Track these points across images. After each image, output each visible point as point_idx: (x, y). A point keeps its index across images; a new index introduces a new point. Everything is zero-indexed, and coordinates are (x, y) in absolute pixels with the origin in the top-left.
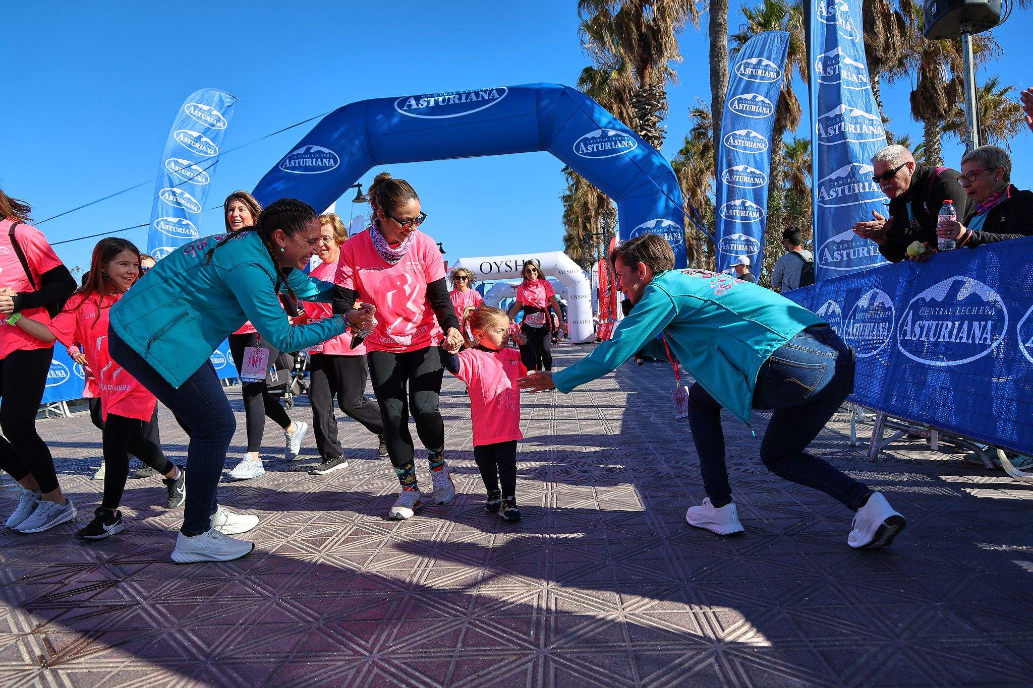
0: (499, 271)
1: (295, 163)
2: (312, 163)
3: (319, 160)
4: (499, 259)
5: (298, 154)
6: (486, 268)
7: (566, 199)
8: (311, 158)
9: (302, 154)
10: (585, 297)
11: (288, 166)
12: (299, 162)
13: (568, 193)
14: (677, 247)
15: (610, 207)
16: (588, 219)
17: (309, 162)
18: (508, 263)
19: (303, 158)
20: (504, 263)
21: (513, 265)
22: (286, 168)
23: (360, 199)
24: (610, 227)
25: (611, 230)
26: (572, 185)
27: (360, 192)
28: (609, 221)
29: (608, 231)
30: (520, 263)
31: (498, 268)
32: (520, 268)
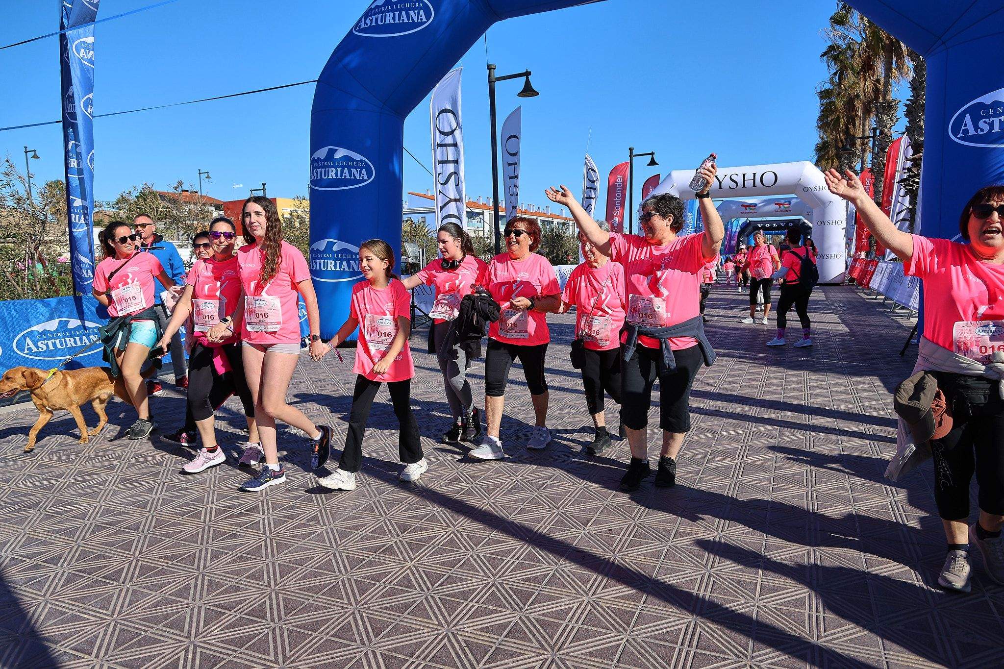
0: (720, 187)
1: (371, 20)
2: (394, 19)
3: (404, 12)
5: (377, 7)
7: (825, 94)
8: (393, 11)
9: (381, 6)
10: (837, 222)
11: (363, 26)
12: (377, 19)
13: (828, 86)
15: (889, 97)
16: (851, 120)
17: (389, 18)
18: (734, 177)
19: (382, 12)
20: (728, 178)
21: (739, 180)
22: (361, 31)
23: (528, 91)
24: (885, 126)
25: (886, 130)
26: (835, 74)
27: (528, 83)
28: (885, 117)
29: (881, 132)
30: (749, 176)
31: (720, 183)
32: (749, 184)
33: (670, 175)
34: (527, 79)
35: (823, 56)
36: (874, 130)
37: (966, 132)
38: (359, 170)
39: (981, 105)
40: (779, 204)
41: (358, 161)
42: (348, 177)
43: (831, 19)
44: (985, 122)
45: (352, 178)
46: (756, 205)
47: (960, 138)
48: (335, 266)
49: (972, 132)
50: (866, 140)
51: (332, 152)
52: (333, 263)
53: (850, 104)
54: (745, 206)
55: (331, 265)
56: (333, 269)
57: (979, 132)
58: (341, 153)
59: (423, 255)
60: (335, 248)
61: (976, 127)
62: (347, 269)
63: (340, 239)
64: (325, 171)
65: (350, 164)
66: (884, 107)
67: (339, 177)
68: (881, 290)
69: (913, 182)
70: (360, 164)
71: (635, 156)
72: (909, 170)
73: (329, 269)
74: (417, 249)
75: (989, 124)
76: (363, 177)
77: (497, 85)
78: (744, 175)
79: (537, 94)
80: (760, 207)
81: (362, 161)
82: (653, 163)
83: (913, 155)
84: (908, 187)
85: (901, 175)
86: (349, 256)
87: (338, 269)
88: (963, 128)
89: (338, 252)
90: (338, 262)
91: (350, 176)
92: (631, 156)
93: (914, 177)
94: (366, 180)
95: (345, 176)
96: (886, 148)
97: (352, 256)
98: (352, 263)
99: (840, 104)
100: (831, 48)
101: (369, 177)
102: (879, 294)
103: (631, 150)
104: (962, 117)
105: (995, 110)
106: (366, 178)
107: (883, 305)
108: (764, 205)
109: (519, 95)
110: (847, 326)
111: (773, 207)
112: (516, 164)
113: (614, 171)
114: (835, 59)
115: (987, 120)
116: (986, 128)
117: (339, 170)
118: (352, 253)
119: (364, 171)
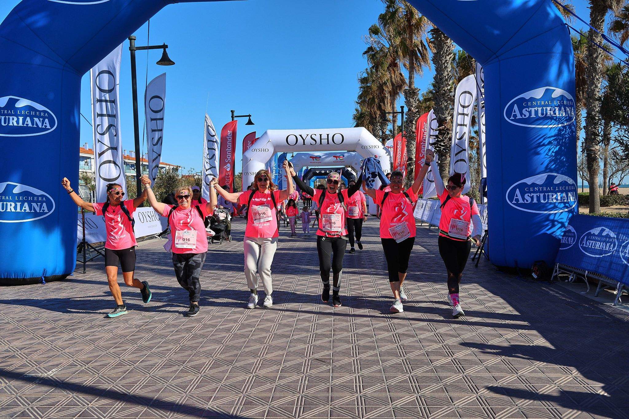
0: (304, 144)
4: (304, 132)
6: (292, 140)
7: (364, 81)
13: (365, 75)
14: (570, 126)
15: (413, 86)
16: (382, 99)
18: (313, 137)
20: (309, 136)
21: (317, 138)
23: (165, 60)
24: (412, 106)
25: (413, 109)
26: (373, 67)
27: (165, 54)
28: (411, 100)
29: (410, 110)
30: (324, 136)
31: (304, 141)
32: (324, 142)
33: (266, 133)
34: (165, 51)
35: (364, 53)
36: (402, 107)
37: (515, 116)
38: (41, 119)
39: (523, 99)
40: (336, 157)
41: (40, 112)
42: (30, 125)
43: (369, 29)
44: (526, 110)
45: (35, 126)
46: (320, 157)
47: (512, 120)
48: (15, 208)
49: (519, 116)
50: (395, 114)
51: (12, 103)
52: (13, 204)
53: (381, 88)
54: (313, 157)
55: (10, 207)
56: (13, 210)
57: (523, 117)
58: (23, 103)
59: (94, 197)
60: (16, 191)
61: (521, 114)
62: (28, 210)
63: (22, 182)
64: (5, 119)
65: (33, 113)
66: (410, 93)
67: (21, 124)
68: (425, 218)
69: (440, 145)
70: (42, 114)
71: (236, 117)
72: (437, 136)
73: (9, 210)
74: (88, 191)
75: (528, 111)
76: (46, 126)
77: (137, 53)
78: (321, 135)
79: (174, 63)
80: (324, 158)
81: (45, 112)
82: (250, 123)
83: (438, 127)
84: (437, 149)
85: (429, 140)
86: (30, 198)
87: (18, 210)
88: (513, 113)
89: (19, 195)
90: (19, 204)
91: (33, 124)
92: (232, 117)
93: (440, 142)
94: (49, 129)
95: (27, 125)
96: (413, 121)
97: (33, 198)
98: (34, 204)
99: (375, 87)
100: (370, 49)
101: (52, 126)
102: (423, 222)
103: (232, 112)
104: (512, 106)
105: (532, 103)
106: (48, 127)
107: (429, 230)
108: (326, 158)
109: (158, 63)
110: (422, 246)
111: (332, 159)
112: (162, 119)
113: (225, 128)
114: (373, 57)
115: (527, 109)
116: (527, 115)
117: (21, 119)
118: (33, 195)
119: (47, 120)
